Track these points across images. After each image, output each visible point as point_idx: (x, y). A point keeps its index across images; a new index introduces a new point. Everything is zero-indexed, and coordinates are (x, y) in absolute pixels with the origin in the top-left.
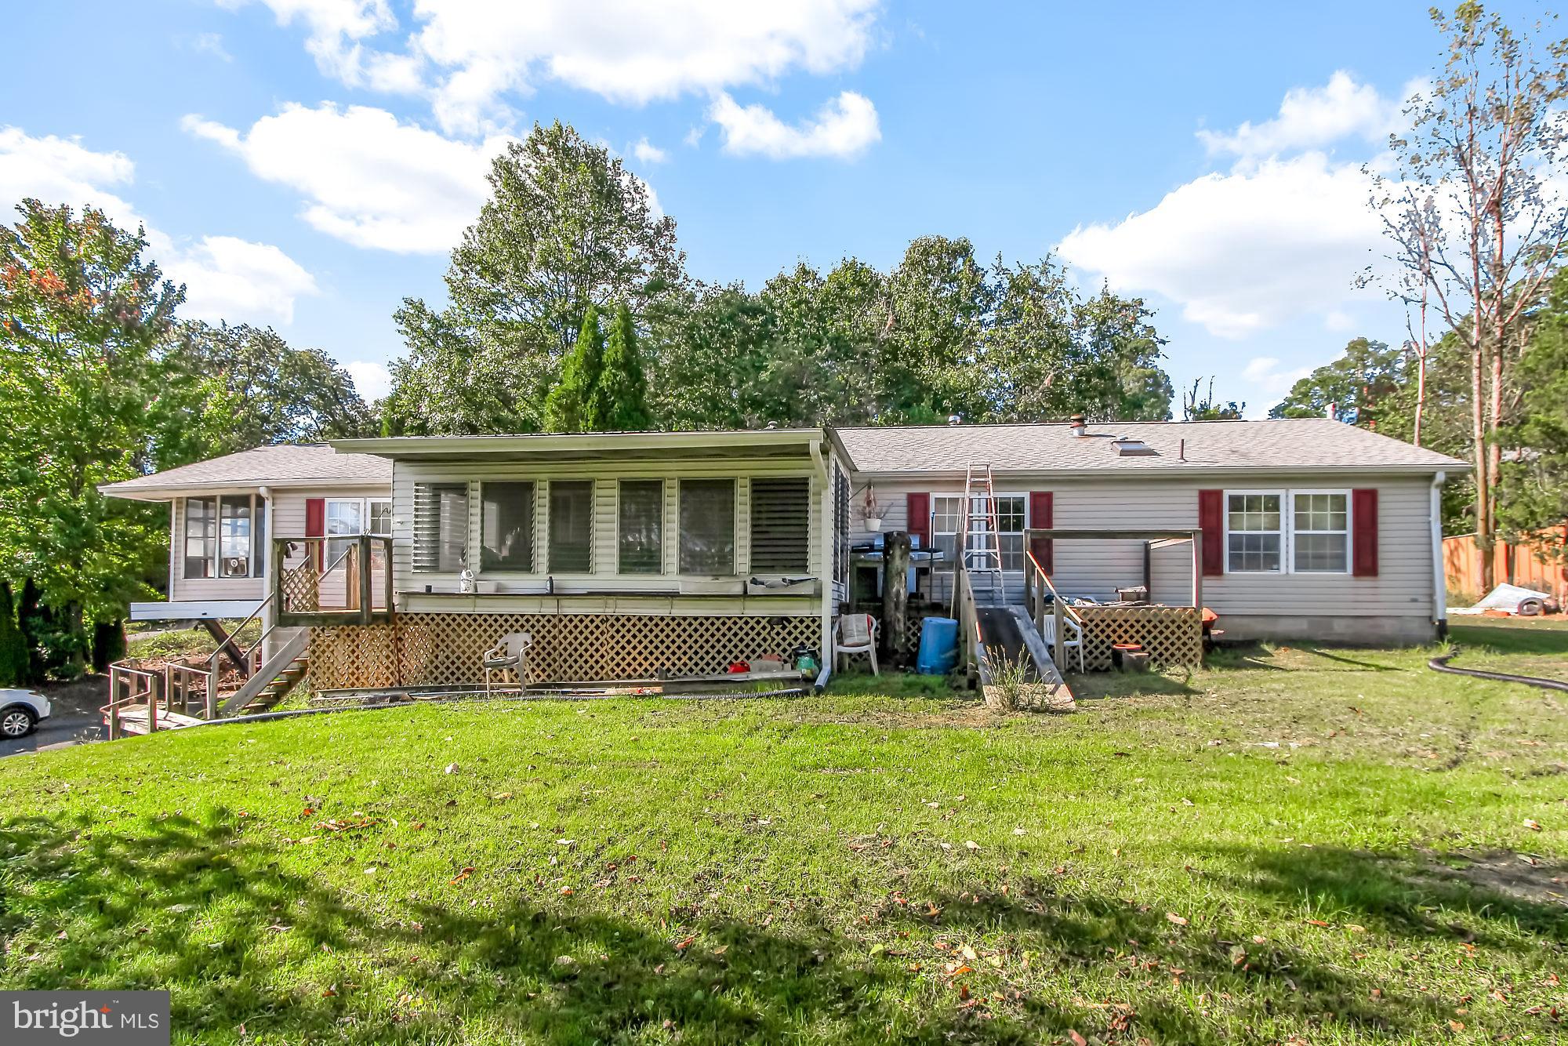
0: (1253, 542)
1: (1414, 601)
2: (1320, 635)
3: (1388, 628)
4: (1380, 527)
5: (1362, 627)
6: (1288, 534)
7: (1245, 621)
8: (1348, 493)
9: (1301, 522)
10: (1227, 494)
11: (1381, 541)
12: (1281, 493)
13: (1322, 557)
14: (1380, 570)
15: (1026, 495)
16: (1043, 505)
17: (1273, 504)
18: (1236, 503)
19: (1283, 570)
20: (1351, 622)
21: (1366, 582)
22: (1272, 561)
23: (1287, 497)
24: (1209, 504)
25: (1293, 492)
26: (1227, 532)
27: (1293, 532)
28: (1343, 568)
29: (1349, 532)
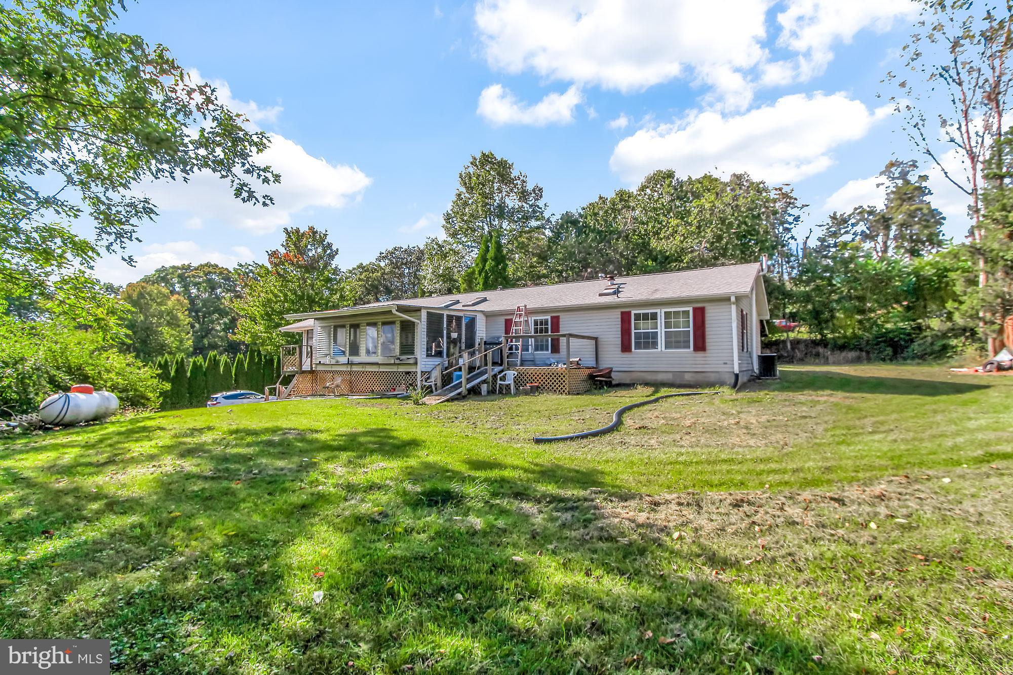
0: (646, 335)
1: (725, 364)
2: (678, 382)
3: (712, 378)
4: (707, 326)
5: (699, 377)
6: (661, 331)
7: (643, 374)
8: (691, 309)
9: (667, 325)
10: (633, 312)
11: (707, 333)
12: (658, 311)
13: (679, 342)
14: (707, 348)
15: (549, 317)
16: (556, 321)
17: (654, 316)
18: (638, 317)
19: (659, 349)
20: (693, 374)
21: (700, 354)
22: (655, 345)
23: (661, 312)
24: (625, 318)
25: (663, 311)
26: (633, 331)
27: (664, 330)
28: (689, 347)
29: (691, 329)
